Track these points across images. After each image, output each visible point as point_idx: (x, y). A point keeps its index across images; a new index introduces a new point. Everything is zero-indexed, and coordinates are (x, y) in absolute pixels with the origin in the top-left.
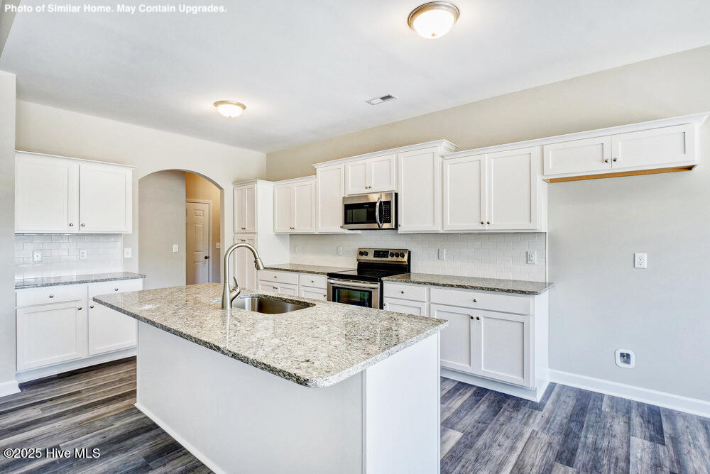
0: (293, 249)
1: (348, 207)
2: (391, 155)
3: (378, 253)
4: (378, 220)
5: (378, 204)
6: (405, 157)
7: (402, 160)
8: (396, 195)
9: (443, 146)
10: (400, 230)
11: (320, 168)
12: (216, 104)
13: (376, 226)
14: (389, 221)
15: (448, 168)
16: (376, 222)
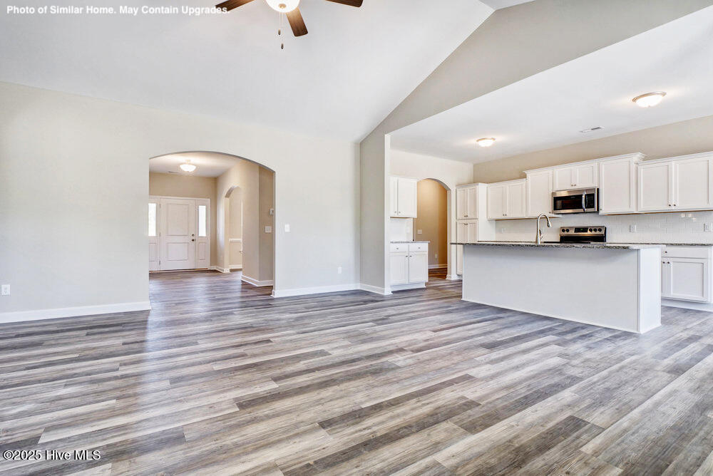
0: (499, 231)
1: (556, 199)
2: (594, 163)
3: (578, 230)
4: (584, 206)
5: (584, 196)
6: (606, 165)
7: (603, 167)
8: (598, 189)
9: (636, 157)
10: (601, 212)
11: (530, 174)
12: (478, 141)
13: (581, 210)
14: (593, 207)
15: (642, 171)
16: (582, 208)
